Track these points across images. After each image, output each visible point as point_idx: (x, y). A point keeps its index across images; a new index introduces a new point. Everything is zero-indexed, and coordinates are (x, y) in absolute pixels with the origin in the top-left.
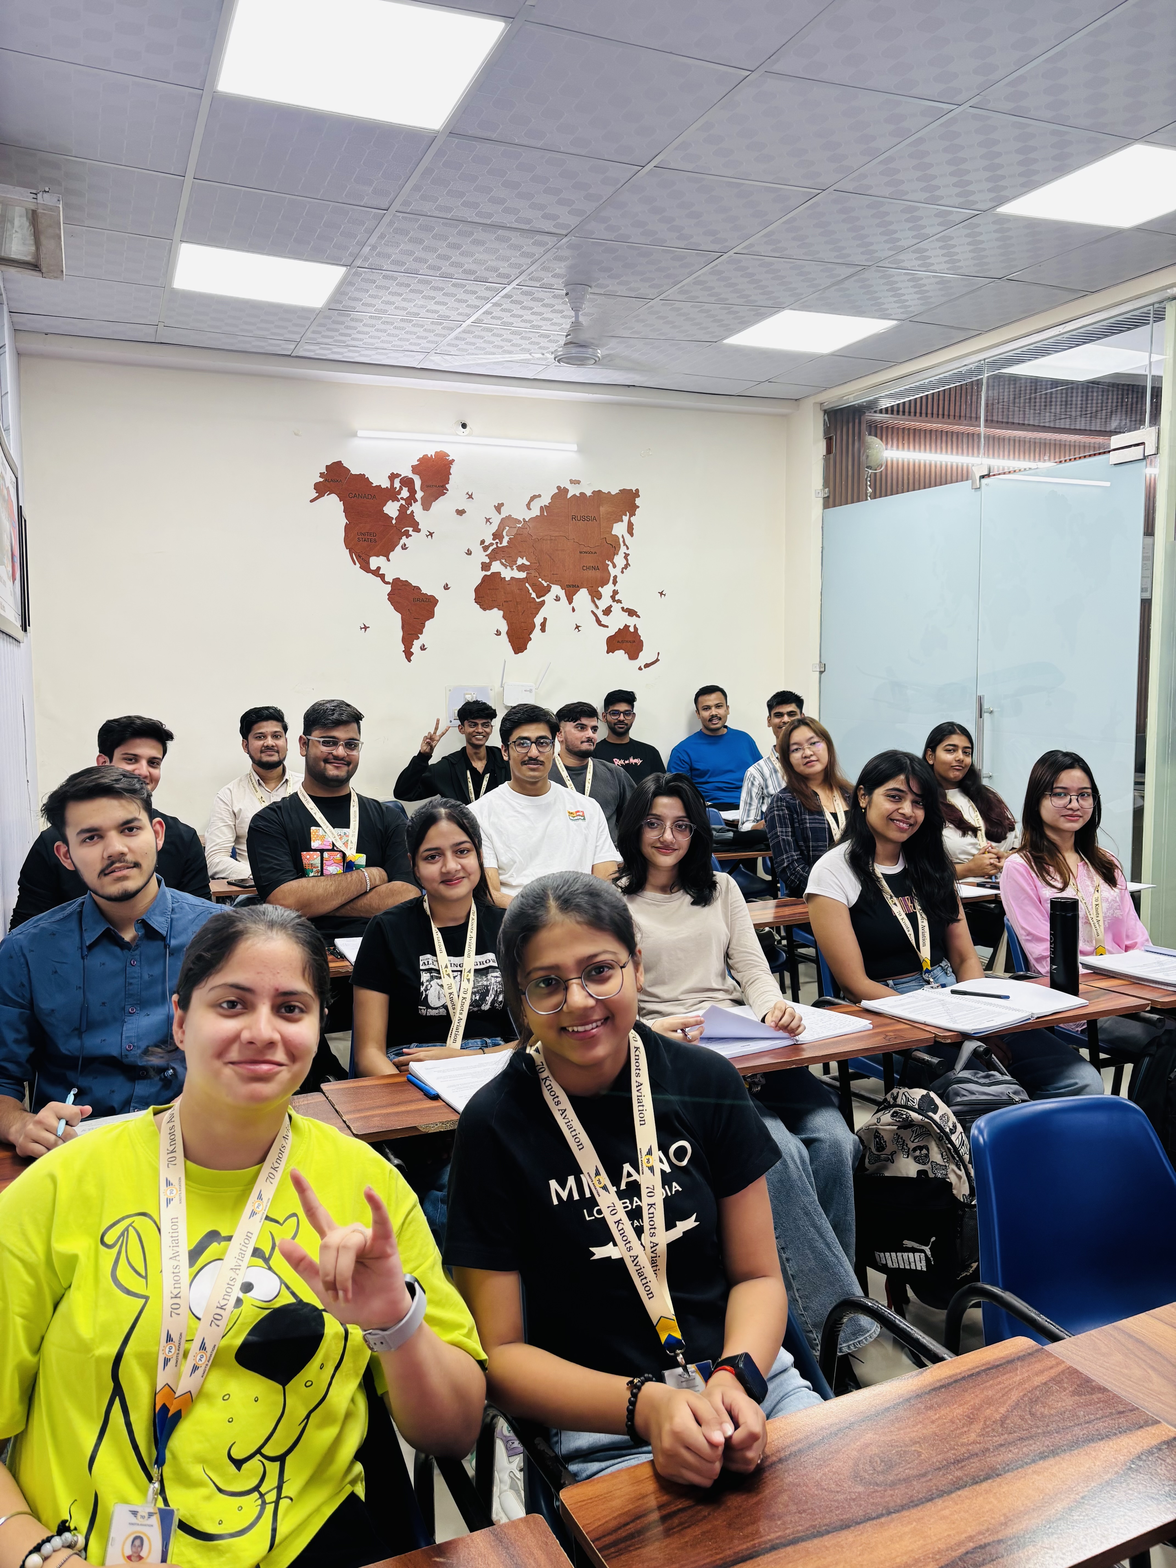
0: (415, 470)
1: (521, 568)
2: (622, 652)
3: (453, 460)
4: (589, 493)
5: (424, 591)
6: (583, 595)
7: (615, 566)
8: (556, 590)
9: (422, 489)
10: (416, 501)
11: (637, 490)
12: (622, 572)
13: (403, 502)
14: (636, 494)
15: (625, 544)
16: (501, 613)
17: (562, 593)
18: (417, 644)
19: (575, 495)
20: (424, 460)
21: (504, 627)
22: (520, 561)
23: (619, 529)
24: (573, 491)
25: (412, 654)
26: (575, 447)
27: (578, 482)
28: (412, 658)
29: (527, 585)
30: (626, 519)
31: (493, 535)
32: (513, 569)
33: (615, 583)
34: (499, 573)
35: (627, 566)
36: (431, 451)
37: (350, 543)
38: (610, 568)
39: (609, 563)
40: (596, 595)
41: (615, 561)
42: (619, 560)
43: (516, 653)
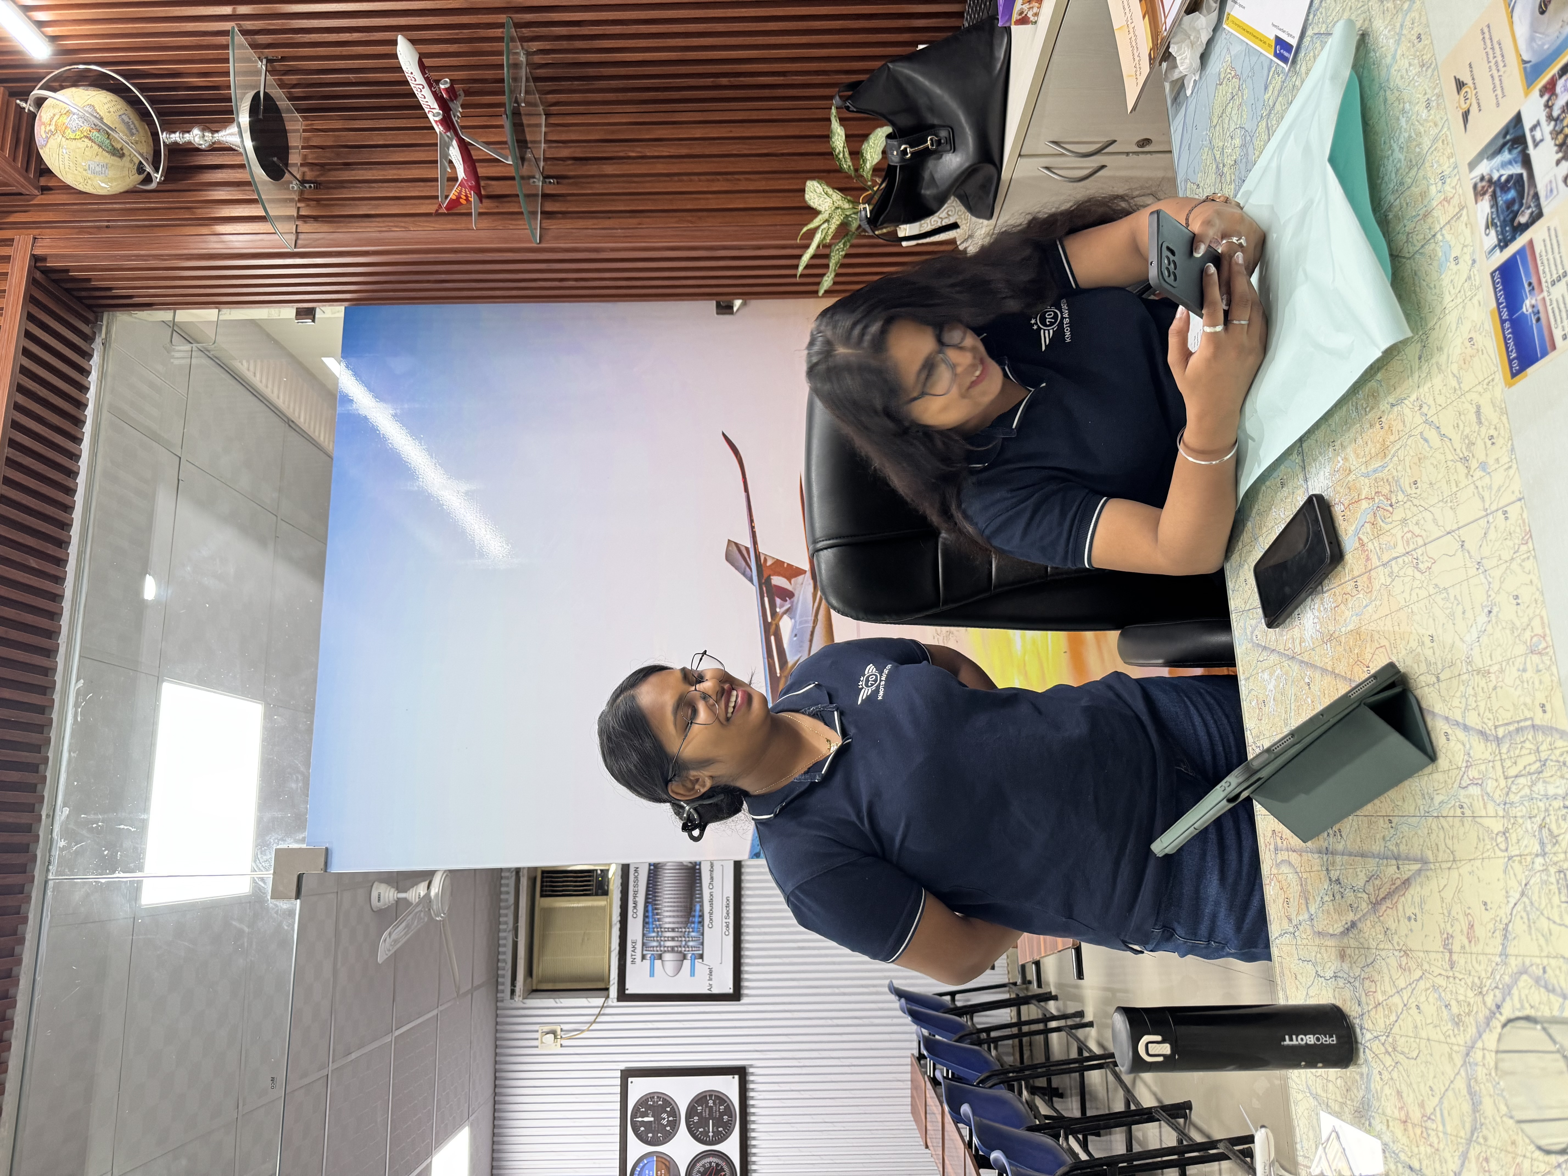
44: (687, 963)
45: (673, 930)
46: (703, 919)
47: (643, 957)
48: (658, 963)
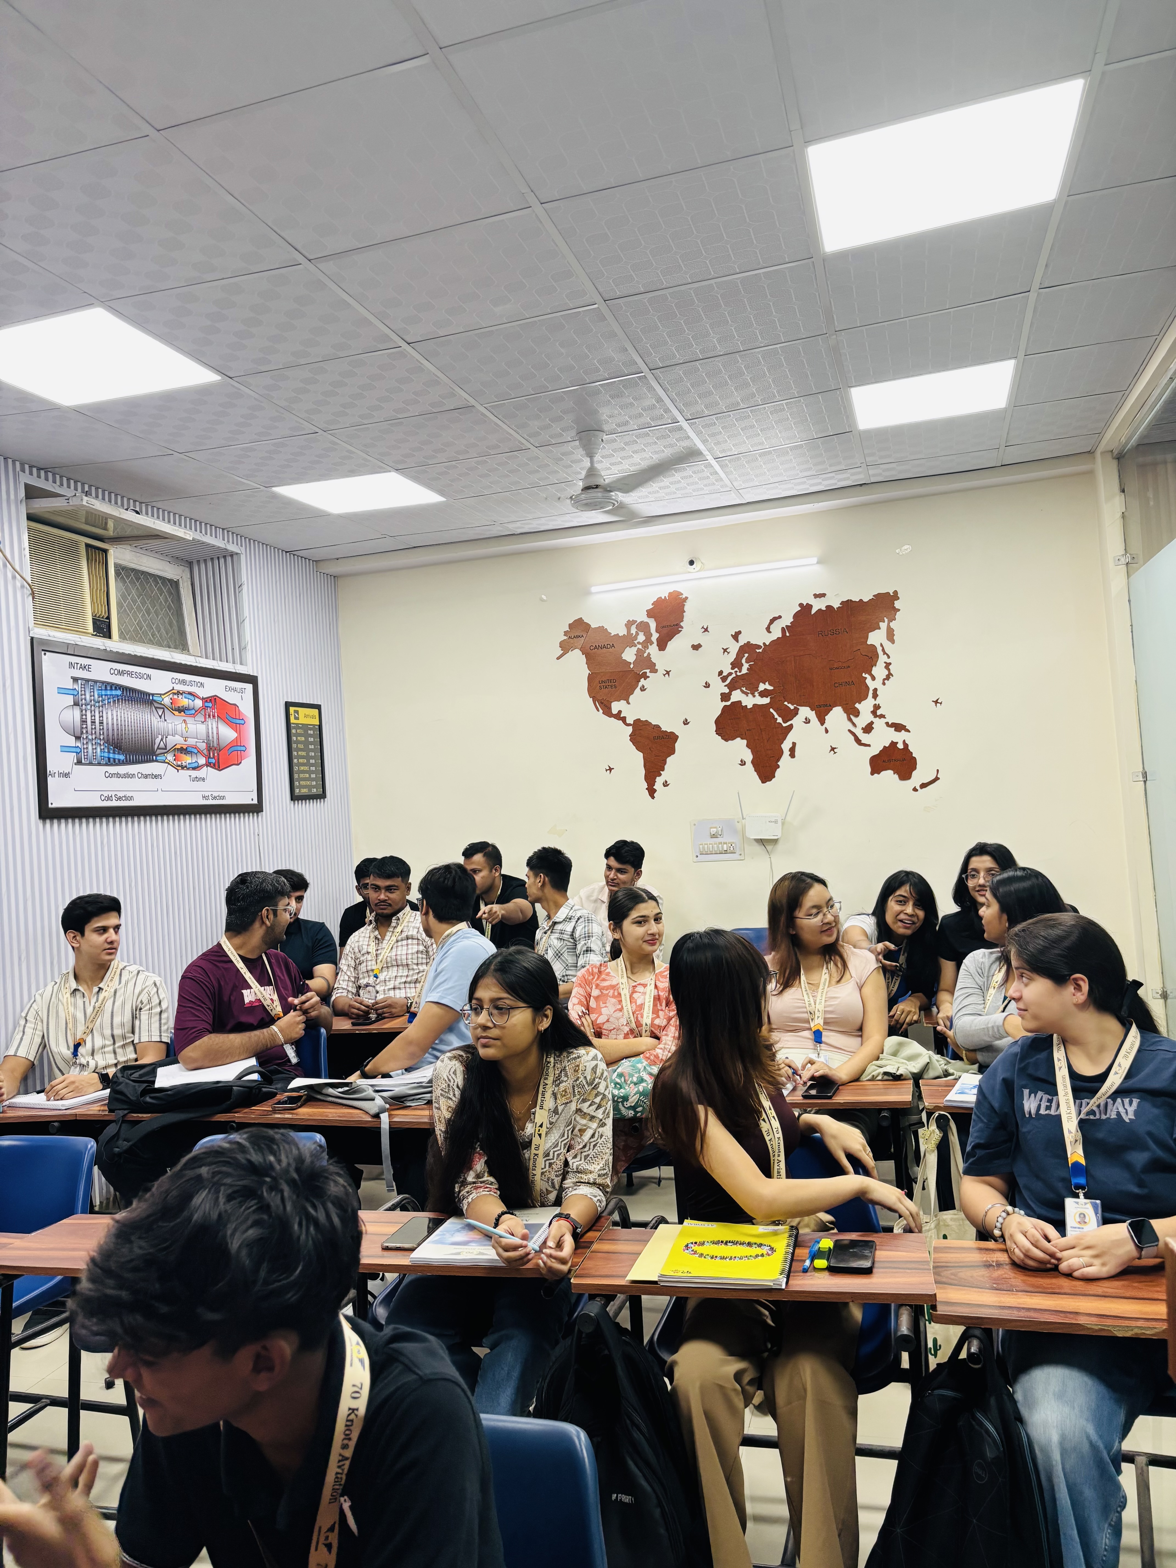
0: (650, 613)
1: (763, 694)
2: (890, 772)
3: (686, 598)
4: (836, 605)
5: (663, 729)
6: (837, 714)
7: (873, 678)
8: (805, 712)
9: (657, 631)
10: (652, 643)
11: (896, 592)
12: (884, 684)
13: (640, 646)
14: (896, 596)
15: (885, 653)
16: (745, 742)
17: (812, 715)
18: (659, 781)
19: (820, 610)
20: (659, 603)
21: (748, 756)
22: (762, 687)
23: (876, 638)
24: (818, 605)
25: (655, 791)
26: (815, 560)
27: (823, 595)
28: (655, 795)
29: (771, 710)
30: (883, 625)
31: (731, 664)
32: (754, 696)
33: (875, 696)
34: (740, 702)
35: (888, 677)
36: (664, 592)
37: (593, 692)
38: (869, 681)
39: (867, 676)
40: (852, 712)
41: (873, 672)
42: (879, 671)
43: (763, 782)
44: (71, 741)
45: (101, 723)
46: (111, 765)
47: (75, 680)
48: (70, 700)
